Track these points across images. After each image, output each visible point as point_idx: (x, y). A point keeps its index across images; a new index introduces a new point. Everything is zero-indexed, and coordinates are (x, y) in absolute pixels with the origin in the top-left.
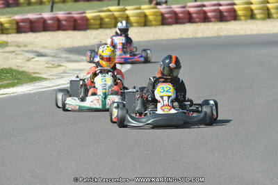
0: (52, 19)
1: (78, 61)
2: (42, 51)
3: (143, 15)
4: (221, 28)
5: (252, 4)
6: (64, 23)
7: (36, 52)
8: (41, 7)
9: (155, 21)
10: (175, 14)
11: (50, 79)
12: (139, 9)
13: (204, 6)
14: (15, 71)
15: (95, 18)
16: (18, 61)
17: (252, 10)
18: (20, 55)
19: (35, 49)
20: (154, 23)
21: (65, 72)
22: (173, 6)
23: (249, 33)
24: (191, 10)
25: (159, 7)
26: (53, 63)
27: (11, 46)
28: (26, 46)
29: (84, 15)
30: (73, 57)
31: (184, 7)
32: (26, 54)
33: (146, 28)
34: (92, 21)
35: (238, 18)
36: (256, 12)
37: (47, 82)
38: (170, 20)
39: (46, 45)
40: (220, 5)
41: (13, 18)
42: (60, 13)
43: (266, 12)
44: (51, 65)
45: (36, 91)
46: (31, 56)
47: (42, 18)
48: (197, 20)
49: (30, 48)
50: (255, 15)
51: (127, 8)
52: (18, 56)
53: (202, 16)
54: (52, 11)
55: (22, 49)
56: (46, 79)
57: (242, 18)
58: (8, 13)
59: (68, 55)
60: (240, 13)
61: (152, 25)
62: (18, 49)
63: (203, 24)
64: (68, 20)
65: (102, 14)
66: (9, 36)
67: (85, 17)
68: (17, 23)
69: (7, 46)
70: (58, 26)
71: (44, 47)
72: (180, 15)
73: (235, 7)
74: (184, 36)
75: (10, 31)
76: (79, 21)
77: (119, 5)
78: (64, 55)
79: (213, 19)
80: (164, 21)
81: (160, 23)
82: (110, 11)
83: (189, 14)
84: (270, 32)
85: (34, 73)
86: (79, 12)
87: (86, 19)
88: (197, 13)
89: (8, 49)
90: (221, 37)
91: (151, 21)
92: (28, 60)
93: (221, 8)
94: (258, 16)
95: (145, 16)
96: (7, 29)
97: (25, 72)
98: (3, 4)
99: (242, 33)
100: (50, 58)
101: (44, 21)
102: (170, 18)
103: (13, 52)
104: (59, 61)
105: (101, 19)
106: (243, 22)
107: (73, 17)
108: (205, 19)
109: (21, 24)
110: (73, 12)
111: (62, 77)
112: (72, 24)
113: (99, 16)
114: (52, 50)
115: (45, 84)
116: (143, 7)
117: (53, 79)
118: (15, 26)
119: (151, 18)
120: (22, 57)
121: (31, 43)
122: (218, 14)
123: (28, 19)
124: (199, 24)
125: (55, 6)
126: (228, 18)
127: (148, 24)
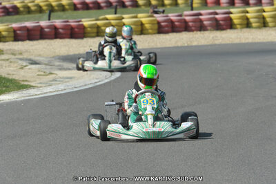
0: (49, 27)
1: (69, 69)
2: (36, 59)
3: (140, 23)
4: (216, 37)
5: (248, 12)
6: (61, 30)
7: (30, 60)
8: (41, 15)
9: (151, 29)
10: (172, 22)
11: (37, 87)
12: (136, 17)
13: (201, 14)
14: (4, 78)
15: (91, 26)
16: (12, 69)
17: (248, 19)
18: (14, 62)
19: (29, 57)
20: (150, 31)
21: (54, 80)
22: (170, 15)
23: (243, 41)
24: (187, 18)
25: (155, 15)
26: (45, 71)
27: (6, 53)
28: (21, 54)
29: (81, 23)
30: (66, 65)
31: (180, 16)
32: (20, 62)
33: (142, 36)
34: (89, 29)
35: (234, 26)
36: (252, 20)
37: (35, 90)
38: (166, 29)
39: (42, 53)
40: (217, 14)
41: (10, 26)
42: (57, 21)
43: (262, 21)
44: (42, 73)
45: (23, 99)
46: (25, 64)
47: (40, 26)
48: (193, 28)
49: (25, 56)
50: (251, 24)
51: (124, 16)
52: (12, 64)
53: (198, 24)
54: (49, 19)
55: (16, 57)
56: (33, 87)
57: (238, 26)
58: (7, 21)
59: (61, 63)
60: (236, 21)
61: (148, 34)
62: (13, 57)
63: (199, 32)
64: (65, 28)
65: (99, 23)
66: (7, 44)
67: (82, 25)
68: (15, 31)
69: (3, 54)
70: (55, 34)
71: (40, 55)
72: (176, 23)
73: (231, 15)
74: (179, 44)
75: (7, 39)
76: (76, 30)
77: (116, 13)
78: (57, 63)
79: (209, 28)
80: (160, 29)
81: (156, 31)
82: (107, 19)
83: (185, 22)
84: (265, 41)
85: (23, 81)
86: (77, 20)
87: (83, 27)
88: (194, 21)
89: (3, 57)
90: (215, 45)
91: (148, 30)
92: (22, 68)
93: (217, 16)
94: (254, 25)
95: (142, 24)
96: (4, 37)
97: (14, 80)
98: (2, 12)
99: (237, 41)
100: (43, 66)
101: (41, 29)
102: (166, 26)
103: (8, 60)
104: (51, 69)
105: (98, 27)
106: (239, 31)
107: (70, 25)
108: (201, 27)
109: (18, 32)
110: (70, 21)
111: (50, 85)
112: (69, 32)
113: (96, 24)
114: (46, 58)
115: (32, 91)
116: (140, 15)
117: (41, 87)
118: (12, 34)
119: (147, 26)
120: (15, 65)
121: (26, 51)
122: (214, 22)
123: (25, 27)
124: (195, 32)
125: (52, 14)
126: (224, 27)
127: (144, 32)
